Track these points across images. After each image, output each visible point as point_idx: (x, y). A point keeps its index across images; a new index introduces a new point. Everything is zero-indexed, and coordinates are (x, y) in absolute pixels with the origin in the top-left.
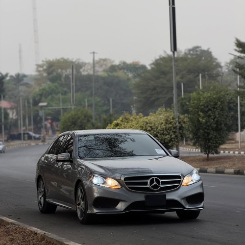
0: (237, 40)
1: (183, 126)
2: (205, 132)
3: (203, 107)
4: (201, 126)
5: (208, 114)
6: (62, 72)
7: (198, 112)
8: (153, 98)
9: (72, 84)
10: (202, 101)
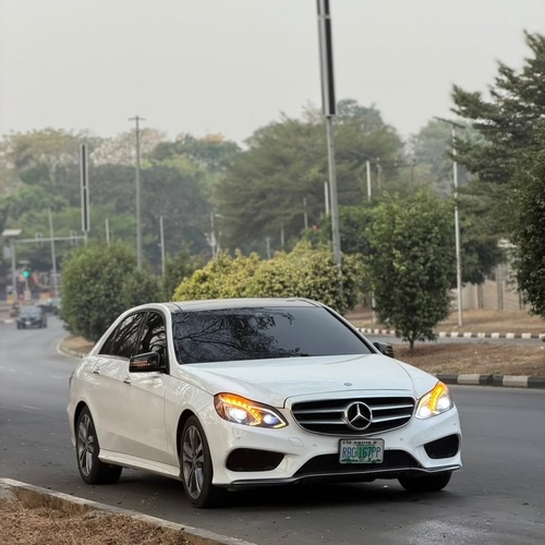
0: (456, 88)
1: (353, 279)
2: (407, 294)
3: (400, 238)
4: (396, 280)
5: (412, 254)
6: (49, 159)
7: (390, 248)
8: (260, 217)
9: (85, 188)
10: (399, 224)
